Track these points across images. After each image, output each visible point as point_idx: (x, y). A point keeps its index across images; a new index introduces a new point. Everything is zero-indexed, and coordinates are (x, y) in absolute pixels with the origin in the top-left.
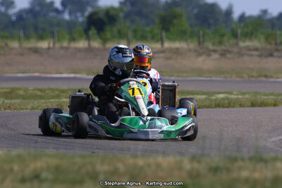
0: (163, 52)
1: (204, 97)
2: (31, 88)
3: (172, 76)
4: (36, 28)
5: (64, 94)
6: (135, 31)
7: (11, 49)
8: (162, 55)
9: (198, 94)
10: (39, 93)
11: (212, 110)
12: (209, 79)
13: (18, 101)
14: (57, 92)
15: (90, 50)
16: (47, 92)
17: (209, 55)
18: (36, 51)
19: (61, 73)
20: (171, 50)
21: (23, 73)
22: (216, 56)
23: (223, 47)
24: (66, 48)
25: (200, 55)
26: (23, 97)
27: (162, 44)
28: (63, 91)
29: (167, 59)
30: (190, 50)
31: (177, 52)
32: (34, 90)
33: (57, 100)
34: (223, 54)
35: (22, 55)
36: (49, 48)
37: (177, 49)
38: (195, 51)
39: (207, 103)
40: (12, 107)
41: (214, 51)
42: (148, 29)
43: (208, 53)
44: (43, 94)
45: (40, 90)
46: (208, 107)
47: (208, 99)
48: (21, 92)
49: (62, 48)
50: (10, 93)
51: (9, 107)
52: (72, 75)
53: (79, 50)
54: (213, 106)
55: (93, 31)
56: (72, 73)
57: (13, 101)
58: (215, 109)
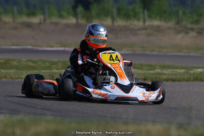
0: (145, 29)
1: (183, 71)
2: (24, 60)
3: (153, 51)
4: (28, 5)
5: (55, 66)
6: (119, 10)
7: (6, 23)
8: (144, 32)
9: (177, 68)
10: (32, 64)
11: (191, 83)
12: (187, 54)
13: (12, 71)
14: (48, 64)
15: (77, 26)
16: (39, 63)
17: (187, 33)
18: (29, 25)
19: (52, 47)
20: (152, 27)
21: (17, 45)
22: (193, 34)
23: (200, 26)
24: (56, 24)
25: (179, 32)
26: (17, 68)
27: (144, 22)
28: (53, 63)
29: (148, 35)
30: (169, 28)
31: (158, 29)
32: (27, 61)
33: (49, 71)
34: (200, 33)
35: (15, 28)
36: (40, 23)
37: (158, 26)
38: (175, 29)
39: (186, 77)
40: (7, 76)
41: (192, 29)
42: (130, 7)
43: (186, 31)
44: (35, 65)
45: (33, 61)
46: (187, 81)
47: (187, 72)
48: (15, 63)
49: (52, 23)
50: (5, 63)
51: (5, 76)
52: (62, 49)
53: (68, 26)
54: (192, 79)
55: (80, 9)
56: (62, 46)
57: (8, 71)
58: (193, 83)
